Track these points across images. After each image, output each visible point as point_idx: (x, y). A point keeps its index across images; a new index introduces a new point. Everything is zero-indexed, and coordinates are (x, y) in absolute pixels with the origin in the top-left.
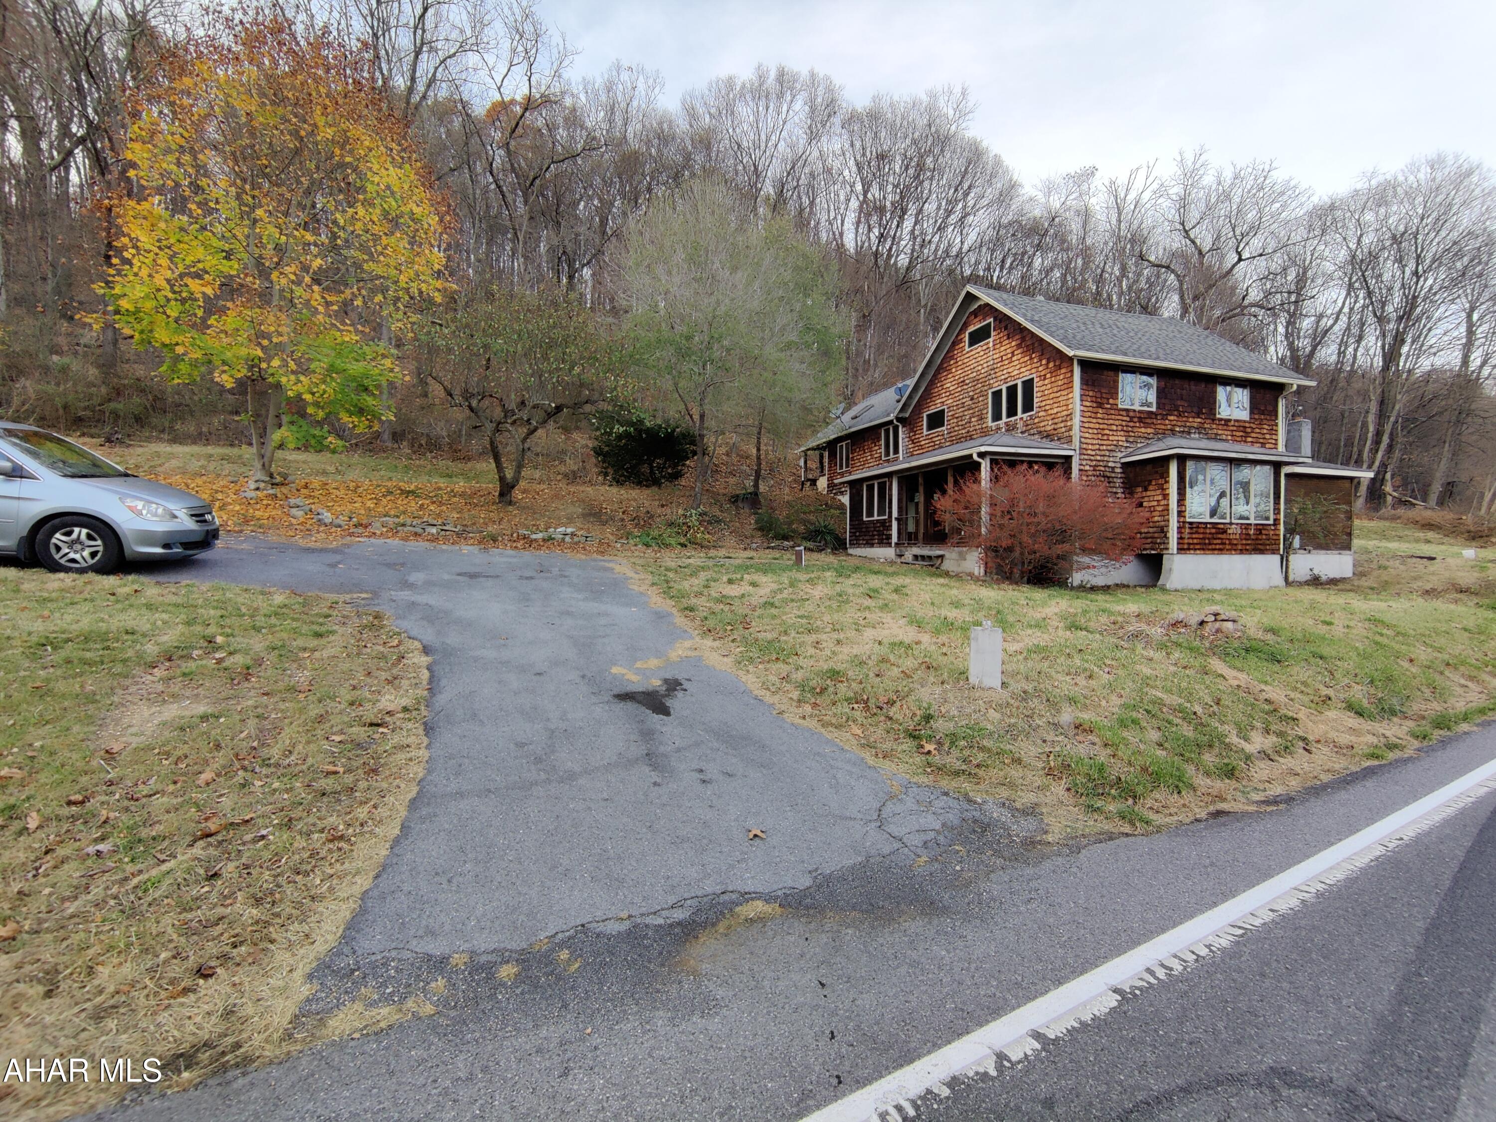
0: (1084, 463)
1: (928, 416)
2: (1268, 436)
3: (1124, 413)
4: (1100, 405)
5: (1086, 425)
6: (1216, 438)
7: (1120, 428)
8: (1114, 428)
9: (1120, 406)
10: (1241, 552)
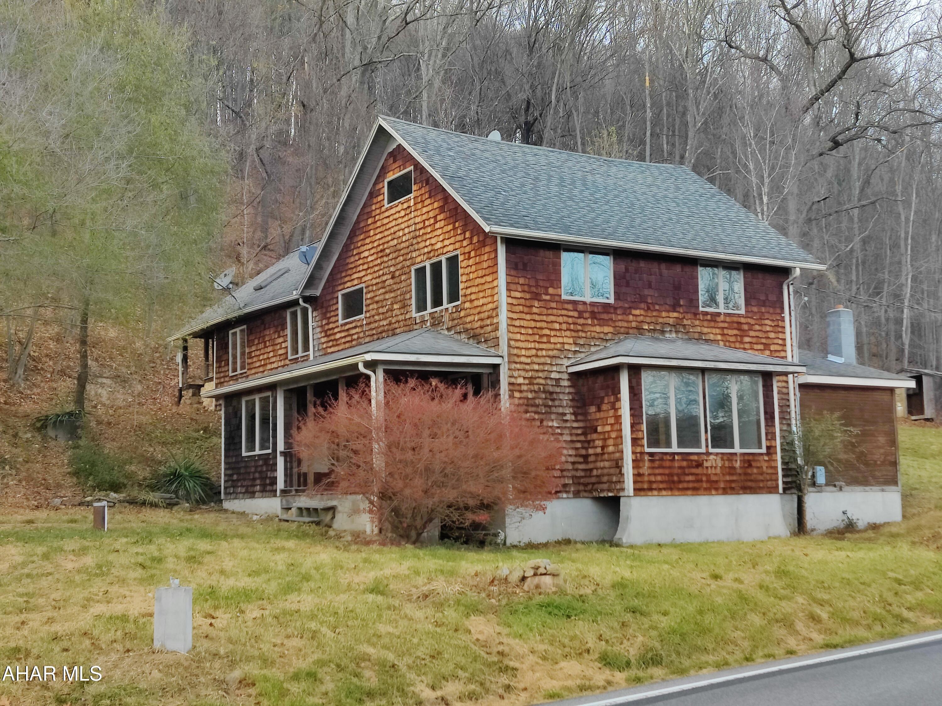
0: (516, 374)
1: (343, 295)
2: (772, 335)
3: (570, 307)
4: (536, 297)
5: (517, 323)
6: (700, 338)
7: (564, 326)
8: (557, 326)
9: (564, 297)
10: (725, 491)
